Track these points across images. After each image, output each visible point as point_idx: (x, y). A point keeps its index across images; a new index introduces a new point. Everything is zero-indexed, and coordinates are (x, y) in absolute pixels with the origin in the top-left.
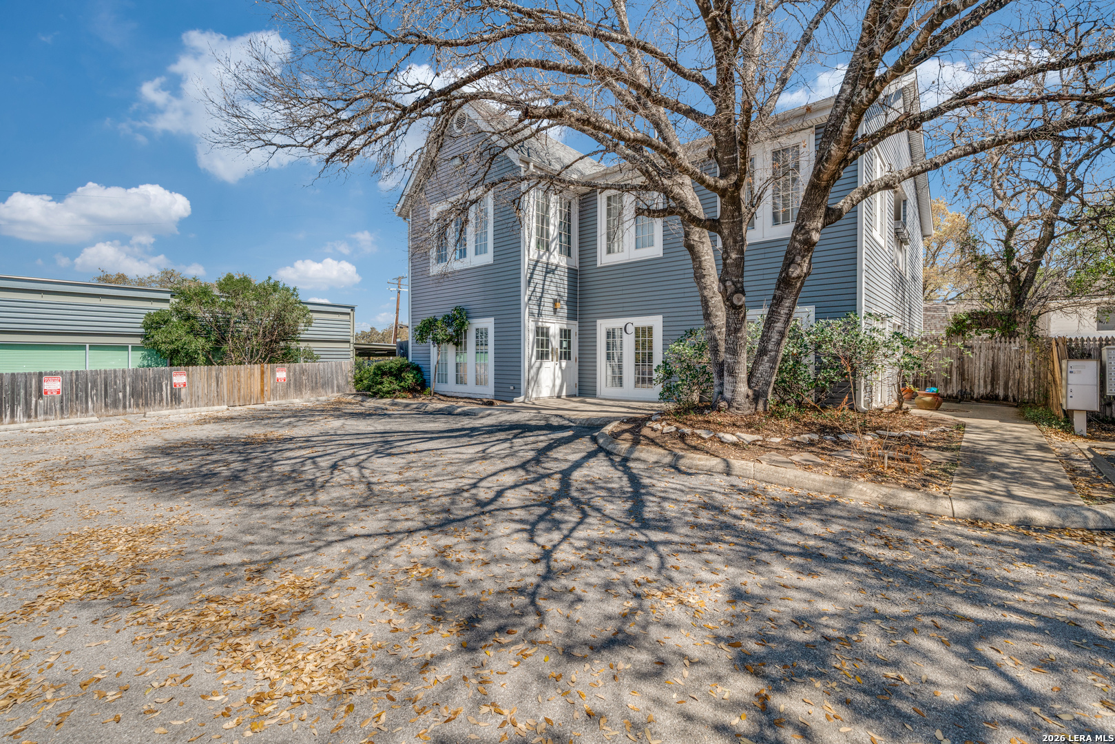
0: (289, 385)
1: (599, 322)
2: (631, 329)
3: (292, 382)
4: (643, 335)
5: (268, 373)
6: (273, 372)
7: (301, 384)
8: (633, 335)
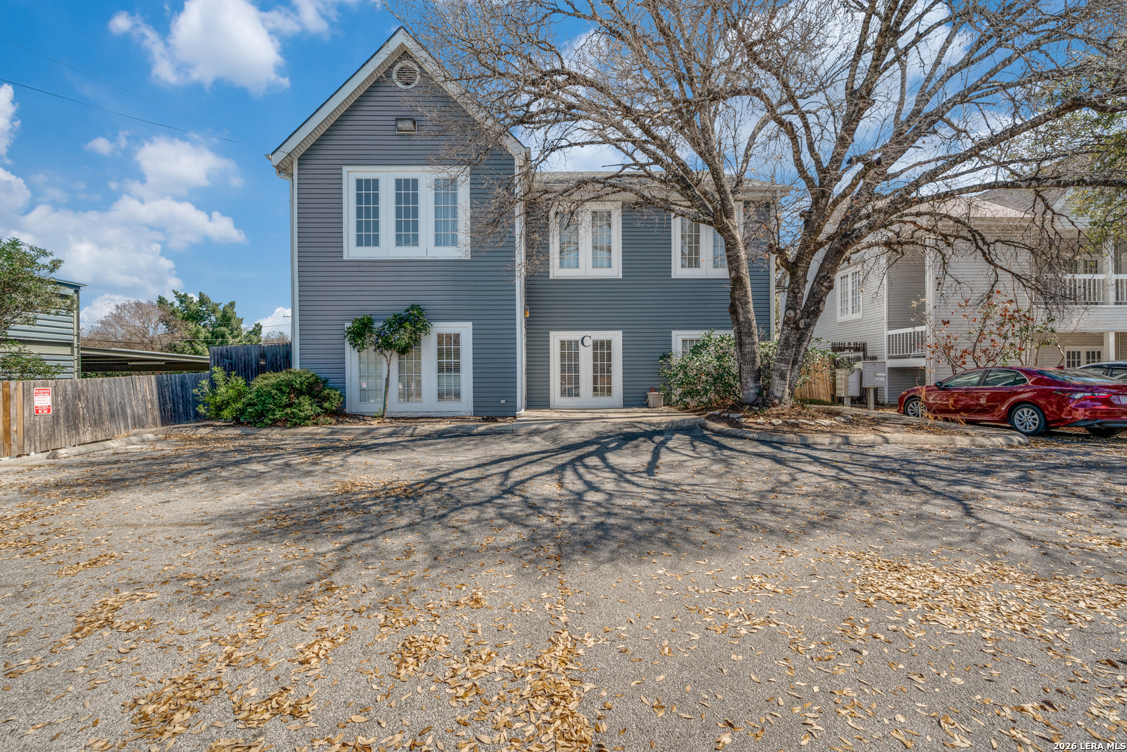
0: (56, 417)
1: (552, 334)
2: (588, 342)
3: (62, 412)
4: (602, 350)
5: (17, 399)
6: (27, 396)
7: (76, 416)
8: (591, 347)
